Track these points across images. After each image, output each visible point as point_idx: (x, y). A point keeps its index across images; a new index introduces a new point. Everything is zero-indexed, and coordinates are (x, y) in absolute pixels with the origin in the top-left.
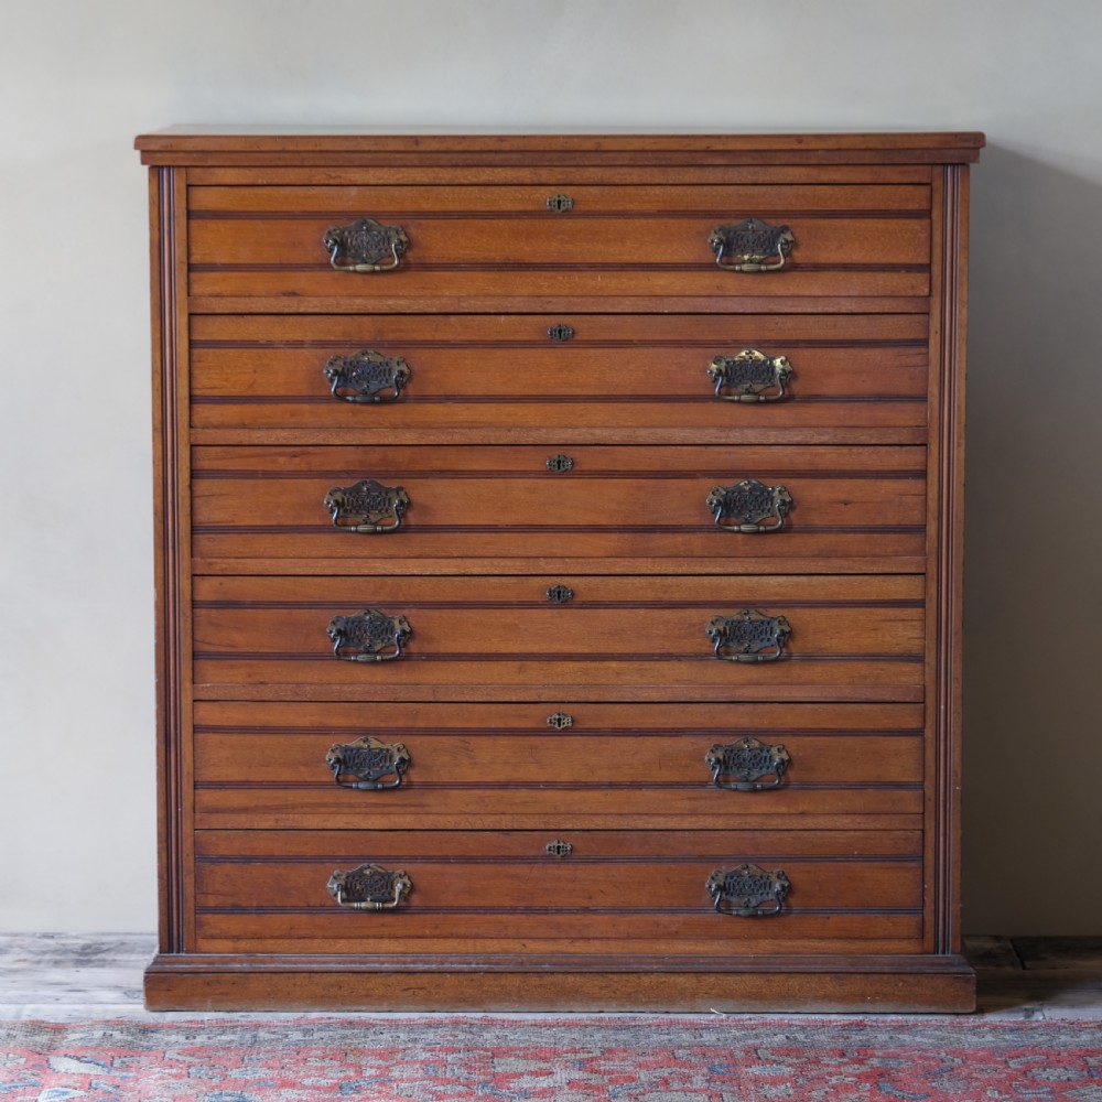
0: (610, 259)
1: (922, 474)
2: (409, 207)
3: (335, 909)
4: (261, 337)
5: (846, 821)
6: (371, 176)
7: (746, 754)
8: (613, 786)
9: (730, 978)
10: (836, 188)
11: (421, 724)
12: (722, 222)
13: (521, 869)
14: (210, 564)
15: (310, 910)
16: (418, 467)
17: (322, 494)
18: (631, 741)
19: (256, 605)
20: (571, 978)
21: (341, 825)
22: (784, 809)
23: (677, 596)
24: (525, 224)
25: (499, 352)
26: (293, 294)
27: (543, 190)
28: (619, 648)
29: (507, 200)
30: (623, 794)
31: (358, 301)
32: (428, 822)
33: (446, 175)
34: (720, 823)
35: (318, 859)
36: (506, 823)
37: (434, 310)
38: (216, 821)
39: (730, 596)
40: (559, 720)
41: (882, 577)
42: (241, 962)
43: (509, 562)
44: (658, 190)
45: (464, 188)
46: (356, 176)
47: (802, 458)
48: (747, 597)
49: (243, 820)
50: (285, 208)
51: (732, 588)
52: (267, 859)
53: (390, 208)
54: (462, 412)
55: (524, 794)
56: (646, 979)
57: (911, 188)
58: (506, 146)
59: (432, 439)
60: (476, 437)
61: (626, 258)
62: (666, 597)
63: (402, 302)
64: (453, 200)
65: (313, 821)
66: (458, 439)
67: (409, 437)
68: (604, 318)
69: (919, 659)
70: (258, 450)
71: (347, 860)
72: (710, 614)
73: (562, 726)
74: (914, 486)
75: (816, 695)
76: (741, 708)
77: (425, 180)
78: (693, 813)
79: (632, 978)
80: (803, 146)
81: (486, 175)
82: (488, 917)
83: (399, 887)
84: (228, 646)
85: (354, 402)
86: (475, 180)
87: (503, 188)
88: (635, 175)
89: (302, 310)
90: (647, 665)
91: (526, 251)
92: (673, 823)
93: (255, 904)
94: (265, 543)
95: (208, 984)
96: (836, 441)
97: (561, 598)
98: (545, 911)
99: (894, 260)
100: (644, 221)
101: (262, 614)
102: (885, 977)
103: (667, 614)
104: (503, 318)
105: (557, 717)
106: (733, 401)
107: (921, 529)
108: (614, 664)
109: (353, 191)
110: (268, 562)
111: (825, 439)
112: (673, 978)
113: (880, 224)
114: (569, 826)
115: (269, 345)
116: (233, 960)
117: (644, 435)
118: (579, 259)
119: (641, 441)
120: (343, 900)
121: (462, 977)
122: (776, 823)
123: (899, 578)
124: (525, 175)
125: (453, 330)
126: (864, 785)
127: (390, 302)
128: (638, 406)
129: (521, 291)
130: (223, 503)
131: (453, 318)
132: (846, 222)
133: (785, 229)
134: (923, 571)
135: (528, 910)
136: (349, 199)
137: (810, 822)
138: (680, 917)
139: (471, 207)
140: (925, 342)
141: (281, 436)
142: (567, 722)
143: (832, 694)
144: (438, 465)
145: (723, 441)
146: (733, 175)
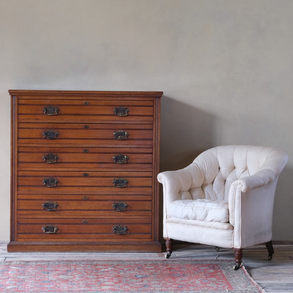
0: (95, 114)
1: (152, 153)
2: (59, 104)
3: (43, 233)
4: (31, 127)
5: (138, 217)
6: (52, 98)
7: (120, 205)
8: (95, 210)
9: (117, 246)
10: (137, 101)
11: (60, 199)
12: (116, 107)
13: (78, 226)
14: (21, 169)
15: (39, 233)
16: (60, 151)
17: (42, 156)
18: (98, 202)
19: (29, 176)
20: (87, 246)
21: (45, 217)
22: (126, 215)
23: (107, 175)
24: (80, 107)
25: (75, 130)
26: (37, 119)
27: (83, 101)
28: (96, 185)
29: (77, 102)
30: (97, 212)
31: (49, 121)
32: (61, 217)
33: (65, 98)
34: (115, 217)
35: (40, 224)
36: (75, 217)
37: (63, 122)
38: (21, 217)
39: (117, 175)
41: (144, 172)
42: (25, 243)
43: (76, 169)
44: (104, 101)
45: (69, 100)
46: (49, 98)
47: (130, 150)
48: (120, 175)
49: (26, 217)
50: (36, 103)
51: (117, 174)
52: (31, 224)
53: (55, 104)
54: (68, 141)
55: (79, 212)
56: (101, 246)
57: (150, 101)
58: (76, 93)
59: (63, 146)
60: (71, 146)
61: (98, 113)
62: (105, 175)
63: (57, 121)
64: (67, 102)
65: (39, 217)
66: (67, 146)
67: (58, 146)
68: (94, 124)
69: (151, 187)
70: (30, 148)
71: (45, 224)
72: (113, 179)
74: (151, 155)
75: (132, 194)
76: (118, 196)
77: (62, 99)
78: (110, 215)
79: (98, 246)
80: (130, 93)
81: (73, 98)
82: (72, 235)
83: (55, 229)
84: (24, 184)
85: (48, 139)
86: (71, 99)
87: (76, 101)
88: (100, 98)
89: (39, 122)
90: (101, 188)
91: (80, 112)
92: (106, 217)
93: (28, 232)
94: (31, 165)
95: (19, 247)
96: (136, 147)
97: (86, 176)
98: (82, 233)
99: (147, 114)
100: (101, 107)
101: (30, 178)
102: (145, 246)
103: (105, 179)
104: (76, 124)
105: (85, 197)
106: (117, 140)
107: (152, 163)
108: (95, 188)
109: (49, 100)
110: (32, 168)
111: (134, 147)
112: (106, 246)
113: (144, 108)
114: (87, 218)
115: (33, 128)
116: (24, 243)
117: (101, 146)
118: (90, 114)
119: (101, 147)
120: (45, 232)
121: (67, 246)
122: (125, 217)
123: (148, 172)
124: (80, 98)
125: (66, 126)
126: (141, 210)
127: (55, 121)
128: (100, 140)
129: (79, 119)
130: (24, 158)
131: (67, 124)
132: (138, 107)
133: (127, 108)
134: (152, 171)
135: (79, 233)
136: (48, 102)
137: (131, 217)
138: (107, 235)
139: (70, 104)
140: (152, 129)
141: (35, 145)
142: (87, 198)
143: (135, 193)
144: (64, 151)
145: (116, 147)
146: (118, 99)
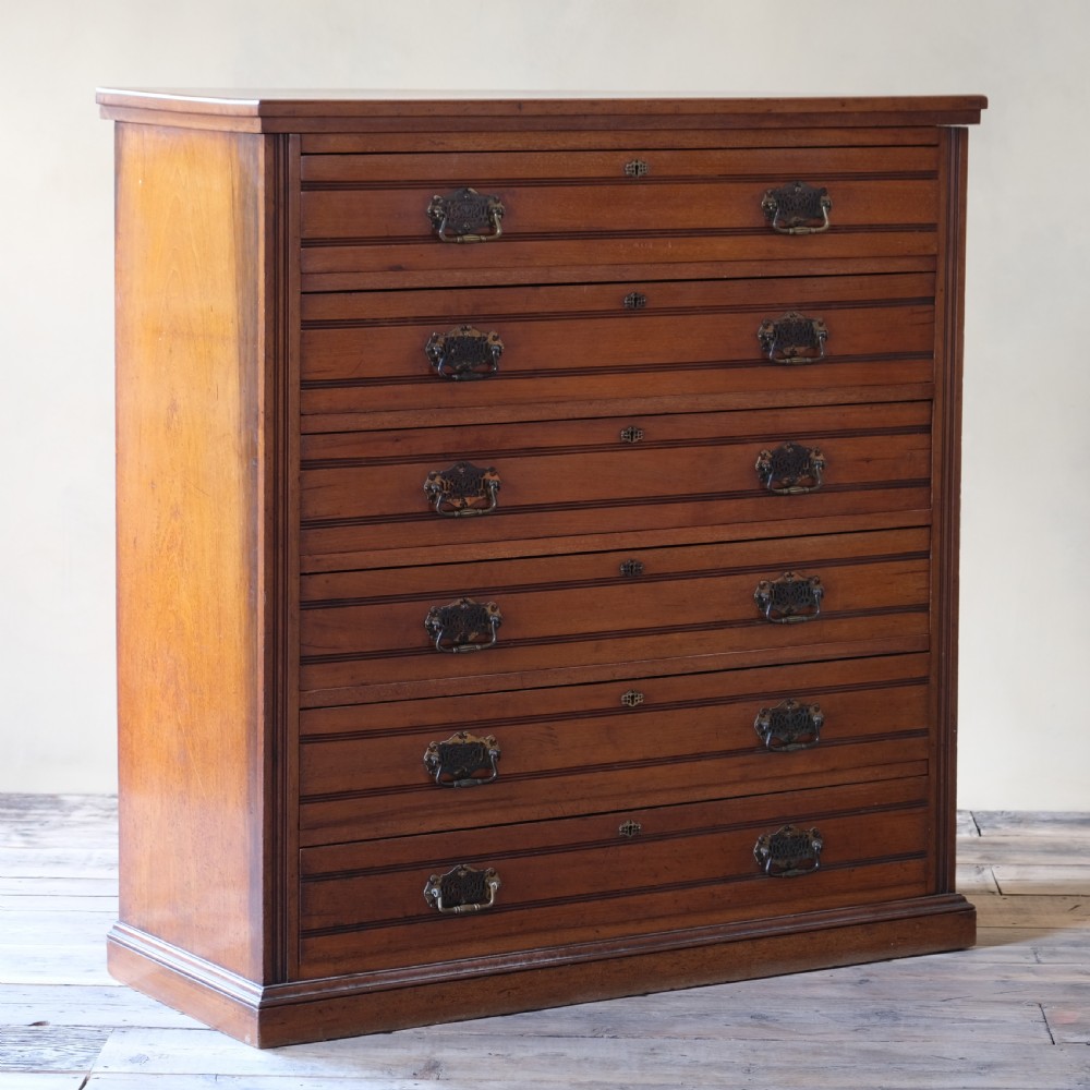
0: (680, 225)
1: (927, 429)
2: (504, 174)
3: (435, 915)
4: (368, 315)
5: (867, 774)
6: (472, 142)
7: (789, 717)
8: (676, 759)
9: (780, 940)
10: (865, 150)
11: (510, 713)
12: (773, 185)
13: (596, 854)
14: (318, 561)
15: (409, 920)
16: (508, 446)
17: (432, 479)
18: (692, 712)
19: (361, 601)
20: (646, 959)
21: (435, 827)
22: (817, 768)
23: (731, 563)
24: (606, 190)
25: (582, 323)
26: (398, 268)
27: (622, 155)
28: (681, 620)
29: (592, 165)
30: (684, 767)
31: (458, 274)
32: (514, 815)
33: (537, 141)
34: (765, 787)
35: (418, 865)
36: (585, 808)
37: (527, 282)
38: (319, 837)
39: (774, 559)
40: (633, 697)
41: (896, 532)
42: (346, 984)
43: (589, 539)
44: (719, 154)
45: (553, 154)
46: (458, 142)
47: (832, 419)
48: (788, 559)
49: (344, 833)
50: (392, 177)
51: (776, 552)
52: (367, 872)
53: (487, 176)
54: (550, 386)
55: (600, 776)
56: (710, 952)
57: (923, 149)
58: (597, 110)
59: (524, 416)
60: (563, 411)
61: (692, 224)
62: (722, 565)
63: (498, 274)
64: (541, 166)
65: (410, 827)
66: (545, 414)
67: (503, 415)
68: (673, 285)
69: (924, 608)
70: (362, 435)
72: (762, 578)
73: (635, 704)
74: (917, 440)
75: (842, 651)
76: (784, 670)
77: (519, 146)
78: (743, 780)
79: (699, 950)
80: (845, 109)
81: (573, 141)
82: (567, 907)
83: (494, 885)
84: (335, 647)
85: (460, 380)
86: (563, 146)
87: (588, 154)
88: (700, 140)
89: (407, 285)
90: (705, 634)
91: (609, 218)
92: (726, 792)
93: (356, 921)
94: (367, 534)
95: (320, 1011)
96: (862, 400)
97: (632, 574)
98: (616, 894)
99: (910, 221)
100: (706, 186)
101: (365, 610)
102: (905, 922)
103: (722, 581)
104: (585, 287)
105: (631, 694)
106: (784, 364)
107: (927, 482)
108: (677, 636)
109: (455, 158)
110: (371, 554)
111: (853, 398)
112: (732, 947)
113: (898, 185)
114: (638, 805)
115: (375, 323)
116: (339, 983)
117: (706, 402)
118: (653, 226)
119: (704, 408)
120: (443, 905)
121: (552, 971)
122: (810, 782)
123: (910, 531)
124: (606, 140)
125: (540, 301)
126: (881, 737)
127: (488, 274)
128: (699, 373)
129: (601, 260)
130: (336, 494)
131: (542, 289)
132: (873, 184)
133: (824, 192)
134: (929, 523)
135: (604, 896)
136: (452, 167)
137: (838, 778)
138: (732, 886)
139: (559, 174)
140: (931, 300)
141: (387, 420)
142: (639, 700)
143: (857, 649)
144: (527, 442)
145: (770, 405)
146: (782, 139)
